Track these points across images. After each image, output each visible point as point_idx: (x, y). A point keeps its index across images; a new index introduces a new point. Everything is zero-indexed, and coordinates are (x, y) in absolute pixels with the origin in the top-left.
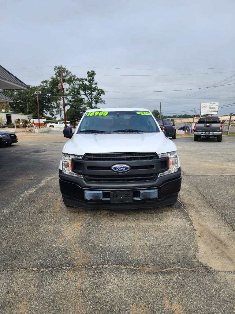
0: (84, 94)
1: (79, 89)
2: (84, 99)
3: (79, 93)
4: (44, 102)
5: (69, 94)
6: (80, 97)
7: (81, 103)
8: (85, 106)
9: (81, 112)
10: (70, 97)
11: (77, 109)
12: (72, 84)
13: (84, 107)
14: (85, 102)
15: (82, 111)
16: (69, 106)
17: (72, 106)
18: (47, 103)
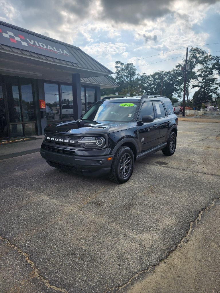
0: (218, 73)
1: (212, 69)
2: (217, 79)
3: (211, 73)
4: (174, 85)
5: (200, 76)
6: (212, 77)
7: (212, 83)
8: (217, 86)
9: (211, 94)
10: (201, 78)
11: (206, 90)
12: (205, 64)
13: (215, 87)
14: (217, 82)
15: (212, 92)
16: (197, 87)
17: (201, 88)
18: (177, 86)
